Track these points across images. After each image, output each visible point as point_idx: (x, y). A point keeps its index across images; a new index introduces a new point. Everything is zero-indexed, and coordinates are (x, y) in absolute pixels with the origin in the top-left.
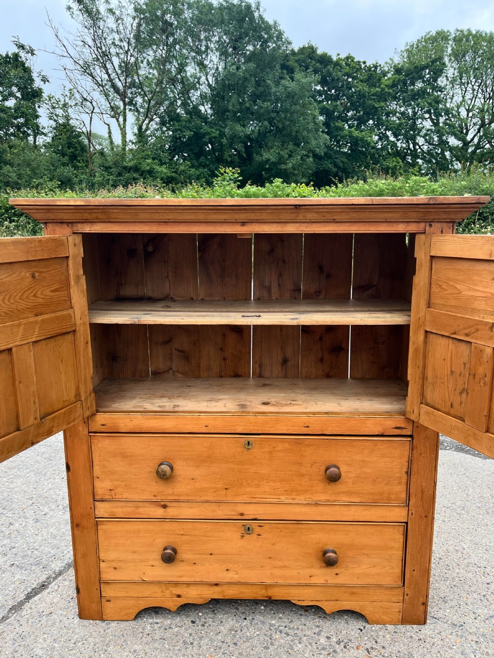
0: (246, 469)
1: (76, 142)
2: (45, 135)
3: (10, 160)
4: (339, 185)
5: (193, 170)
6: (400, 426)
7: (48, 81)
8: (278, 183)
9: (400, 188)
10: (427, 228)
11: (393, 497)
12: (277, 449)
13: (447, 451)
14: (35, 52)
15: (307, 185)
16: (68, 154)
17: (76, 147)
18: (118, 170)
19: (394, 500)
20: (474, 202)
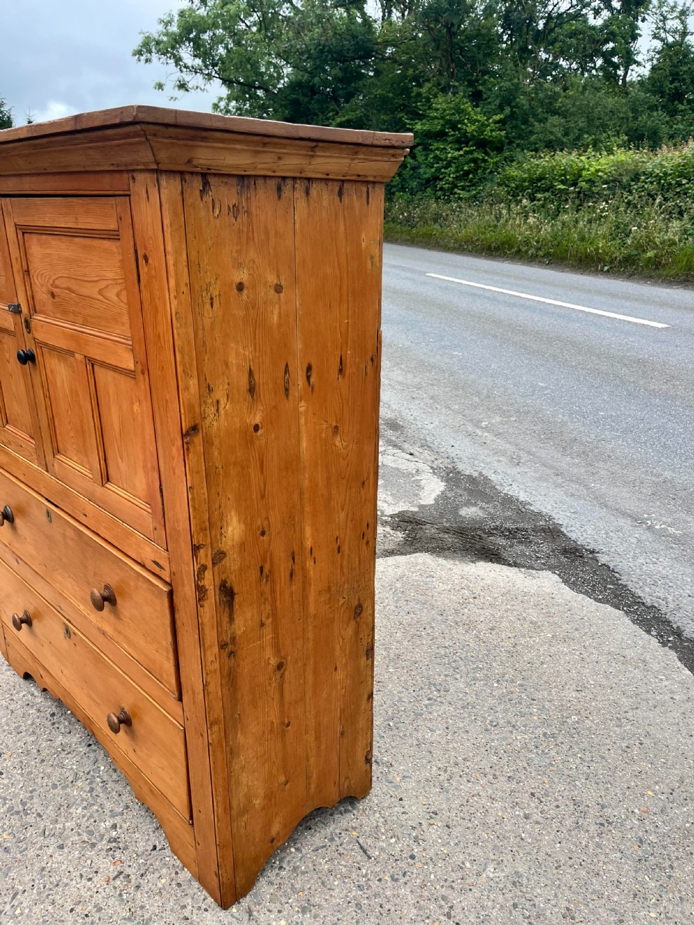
1: (685, 72)
6: (158, 561)
10: (131, 184)
11: (164, 675)
12: (67, 534)
17: (684, 79)
19: (166, 682)
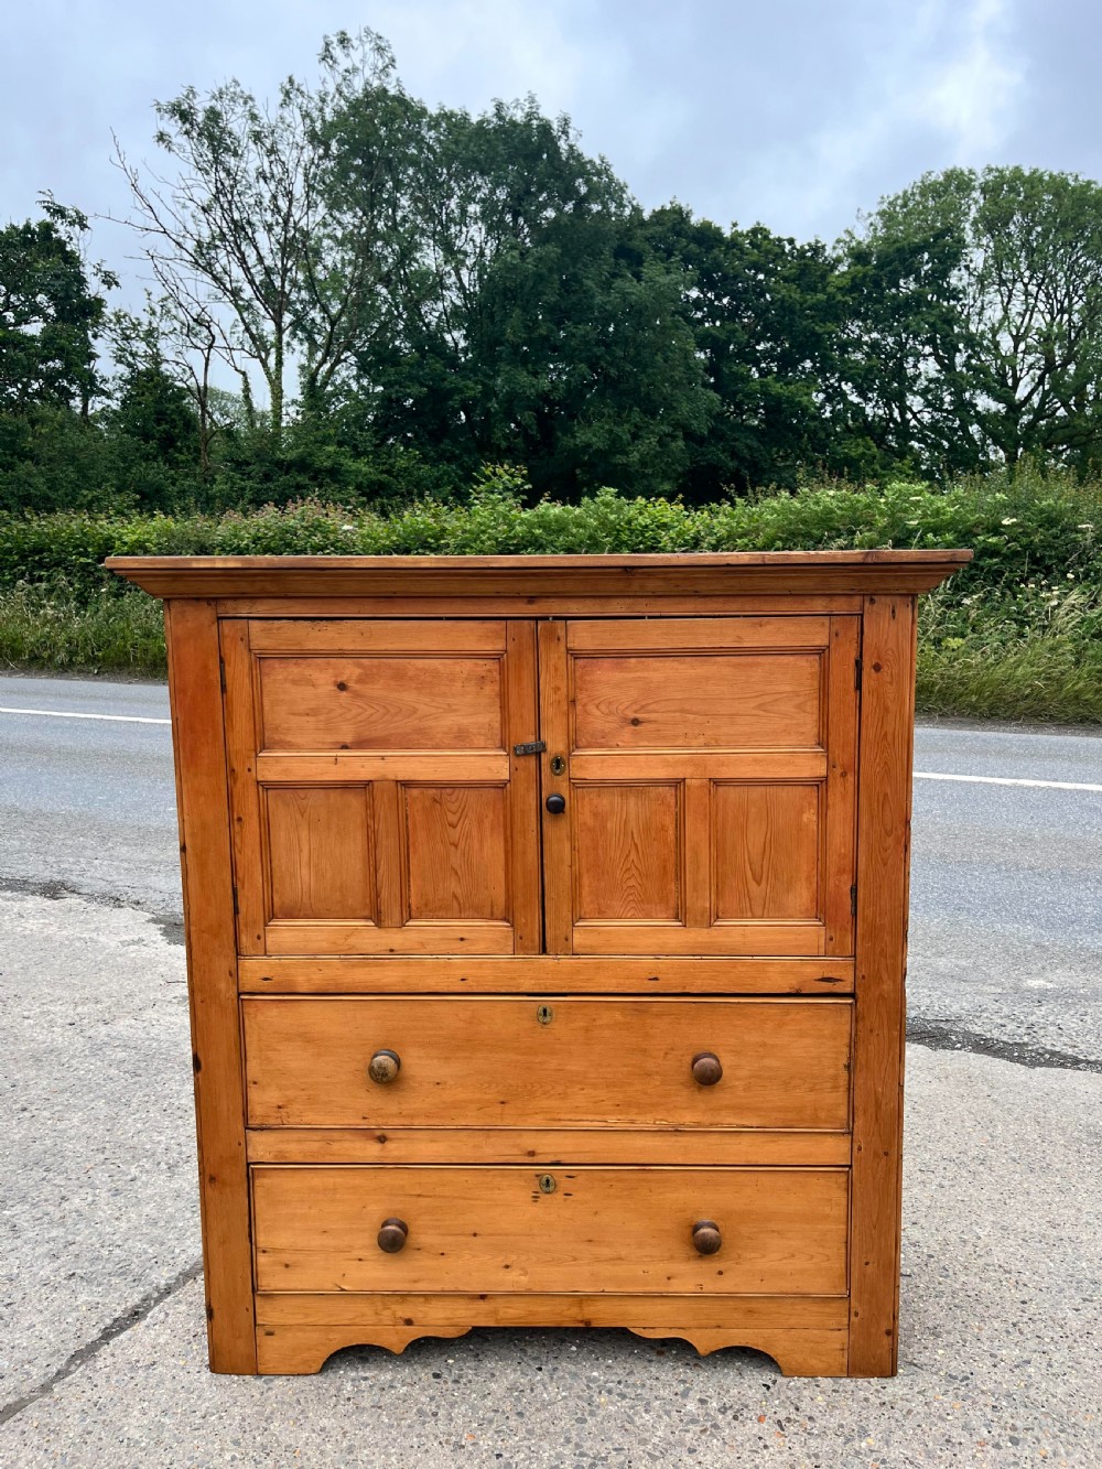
0: (540, 1063)
1: (173, 411)
2: (109, 395)
3: (31, 450)
4: (738, 500)
5: (427, 467)
6: (830, 975)
7: (117, 284)
8: (609, 498)
9: (868, 506)
10: (867, 605)
11: (822, 1115)
12: (599, 1022)
13: (956, 1051)
14: (88, 223)
15: (671, 499)
16: (158, 436)
17: (174, 421)
18: (264, 469)
19: (826, 1122)
20: (945, 560)
